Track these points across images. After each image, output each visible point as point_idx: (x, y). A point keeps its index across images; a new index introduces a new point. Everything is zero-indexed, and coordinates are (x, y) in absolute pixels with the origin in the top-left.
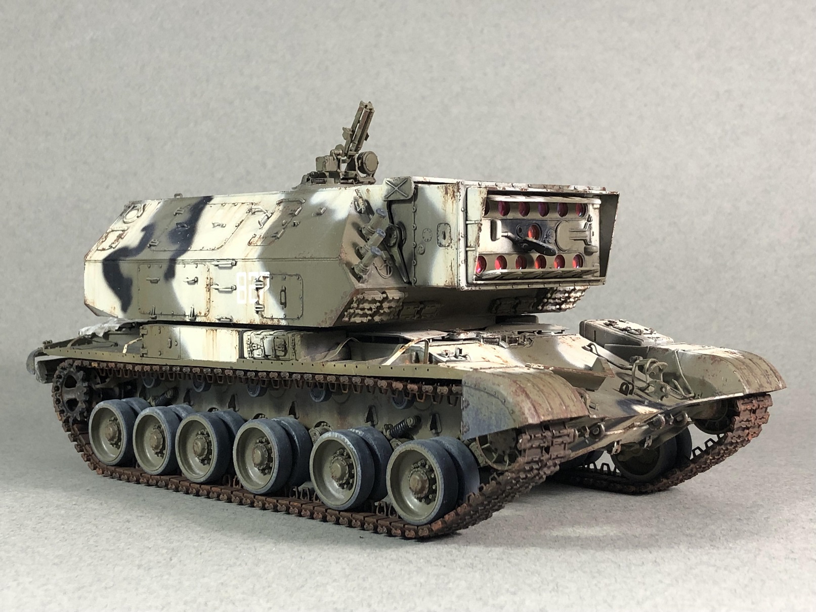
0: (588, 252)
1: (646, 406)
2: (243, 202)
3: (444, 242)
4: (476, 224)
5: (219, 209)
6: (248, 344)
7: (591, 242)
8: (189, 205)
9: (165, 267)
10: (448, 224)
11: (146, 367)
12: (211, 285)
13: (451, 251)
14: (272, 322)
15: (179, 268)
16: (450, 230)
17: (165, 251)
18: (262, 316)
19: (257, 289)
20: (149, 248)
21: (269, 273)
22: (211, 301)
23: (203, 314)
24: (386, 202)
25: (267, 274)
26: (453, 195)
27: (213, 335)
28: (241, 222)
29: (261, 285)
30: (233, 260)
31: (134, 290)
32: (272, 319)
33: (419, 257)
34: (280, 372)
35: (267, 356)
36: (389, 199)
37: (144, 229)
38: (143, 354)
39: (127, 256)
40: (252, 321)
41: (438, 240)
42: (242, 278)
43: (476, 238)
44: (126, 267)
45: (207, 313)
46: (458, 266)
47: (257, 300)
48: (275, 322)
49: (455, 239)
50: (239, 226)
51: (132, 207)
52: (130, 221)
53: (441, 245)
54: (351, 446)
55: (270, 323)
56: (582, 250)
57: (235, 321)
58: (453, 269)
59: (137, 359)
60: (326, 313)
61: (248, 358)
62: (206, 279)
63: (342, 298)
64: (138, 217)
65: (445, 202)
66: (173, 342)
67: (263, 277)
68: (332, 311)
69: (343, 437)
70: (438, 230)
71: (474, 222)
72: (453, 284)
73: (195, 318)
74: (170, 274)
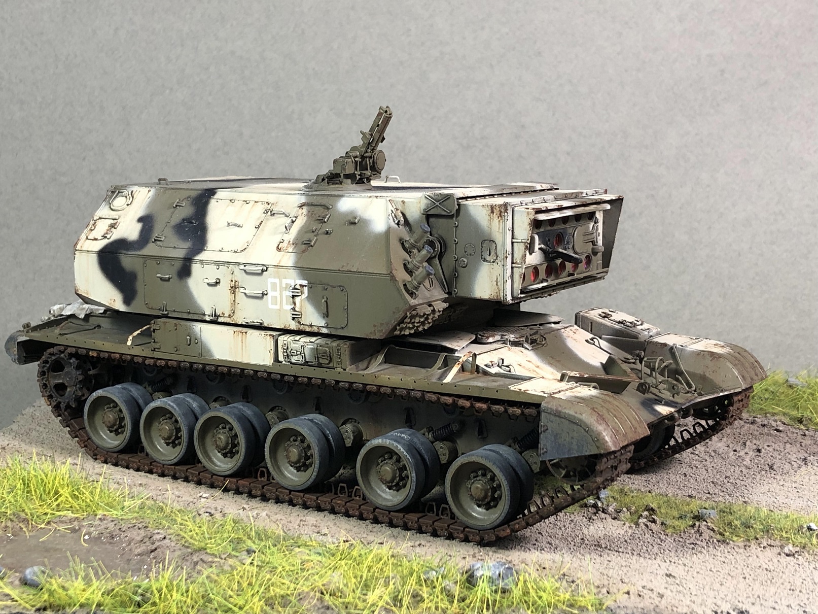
0: (595, 253)
1: (664, 405)
2: (257, 200)
3: (488, 258)
4: (522, 242)
5: (228, 206)
6: (284, 349)
7: (597, 242)
8: (189, 197)
9: (178, 265)
10: (494, 242)
11: (159, 361)
12: (236, 288)
13: (497, 269)
14: (310, 329)
15: (196, 268)
16: (496, 247)
17: (175, 247)
18: (299, 323)
19: (293, 297)
20: (153, 242)
21: (306, 282)
22: (236, 304)
23: (227, 315)
24: (424, 216)
25: (305, 282)
26: (500, 214)
27: (242, 338)
28: (261, 224)
29: (298, 292)
30: (263, 265)
31: (139, 285)
32: (311, 326)
33: (461, 270)
34: (325, 379)
35: (308, 362)
36: (429, 213)
37: (140, 220)
38: (155, 348)
39: (128, 250)
40: (287, 326)
41: (482, 255)
42: (274, 285)
43: (522, 256)
44: (127, 261)
45: (232, 315)
46: (505, 282)
47: (293, 306)
48: (315, 329)
49: (501, 256)
50: (259, 227)
51: (116, 193)
52: (119, 208)
53: (485, 260)
54: (405, 453)
55: (308, 329)
56: (590, 251)
57: (266, 325)
58: (499, 284)
59: (147, 352)
60: (375, 326)
61: (284, 362)
62: (230, 282)
63: (394, 312)
64: (128, 205)
65: (491, 220)
66: (192, 340)
67: (300, 285)
68: (382, 324)
69: (395, 444)
70: (482, 246)
71: (520, 241)
72: (499, 298)
73: (217, 318)
74: (185, 271)
